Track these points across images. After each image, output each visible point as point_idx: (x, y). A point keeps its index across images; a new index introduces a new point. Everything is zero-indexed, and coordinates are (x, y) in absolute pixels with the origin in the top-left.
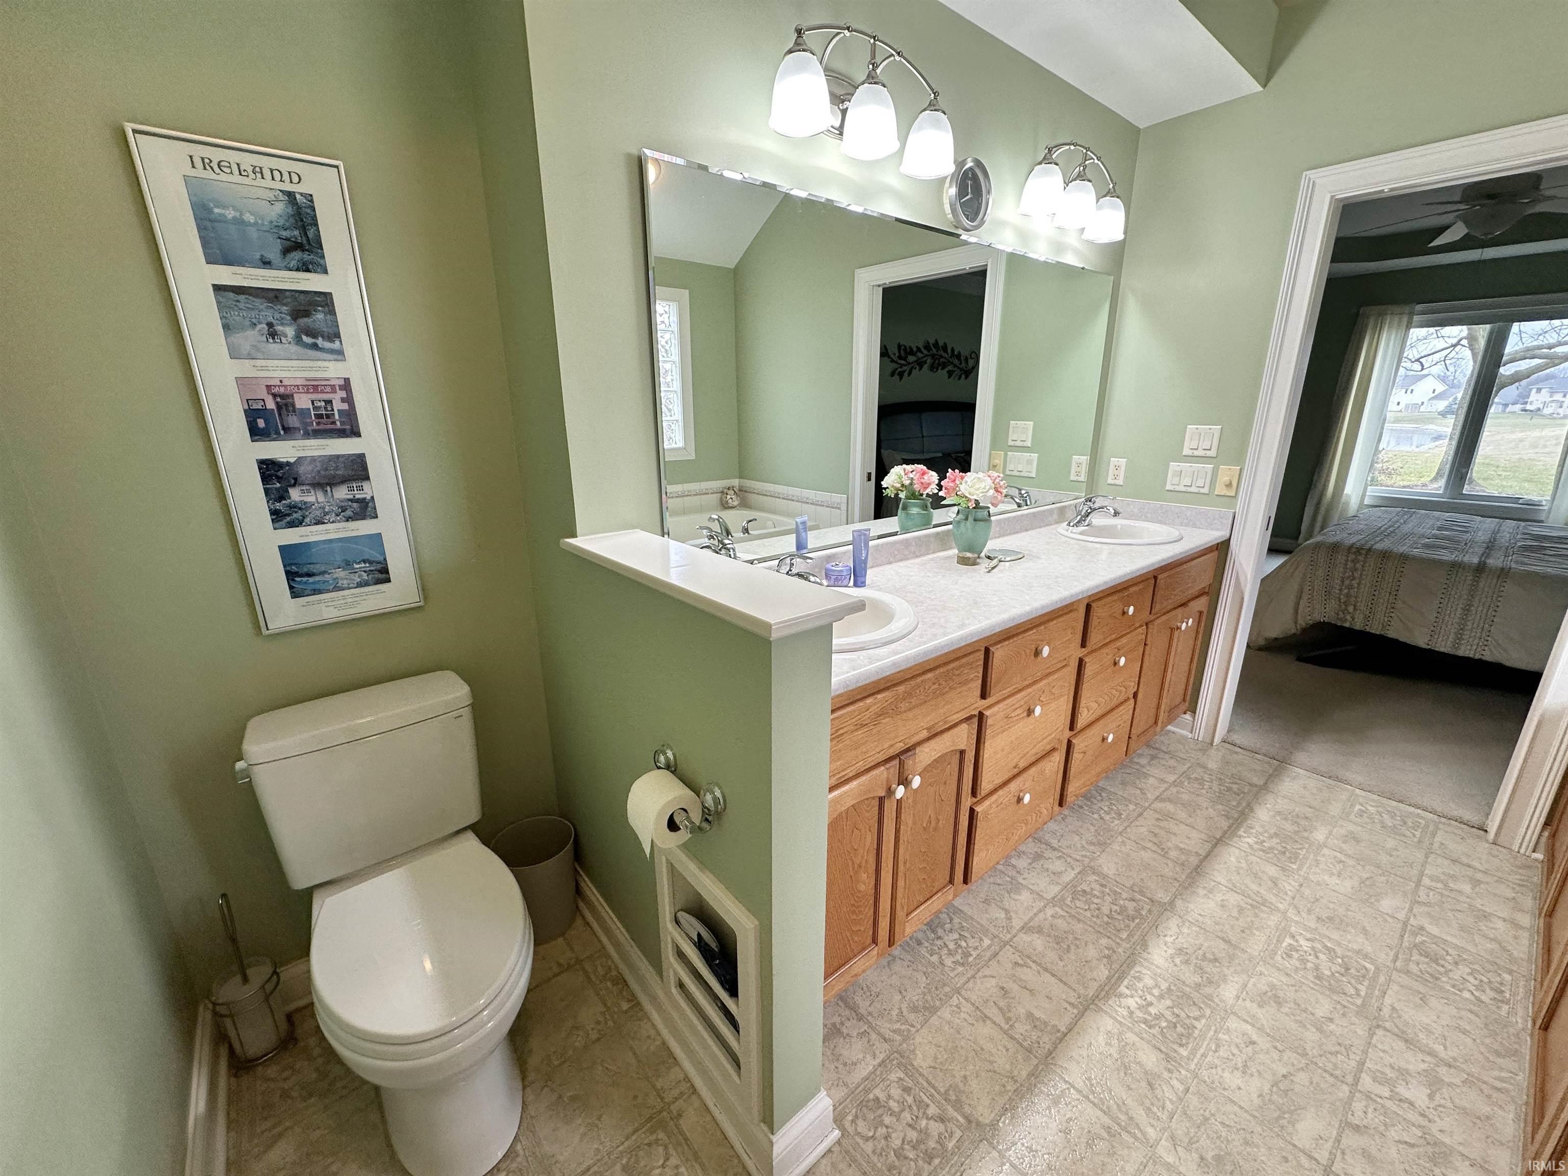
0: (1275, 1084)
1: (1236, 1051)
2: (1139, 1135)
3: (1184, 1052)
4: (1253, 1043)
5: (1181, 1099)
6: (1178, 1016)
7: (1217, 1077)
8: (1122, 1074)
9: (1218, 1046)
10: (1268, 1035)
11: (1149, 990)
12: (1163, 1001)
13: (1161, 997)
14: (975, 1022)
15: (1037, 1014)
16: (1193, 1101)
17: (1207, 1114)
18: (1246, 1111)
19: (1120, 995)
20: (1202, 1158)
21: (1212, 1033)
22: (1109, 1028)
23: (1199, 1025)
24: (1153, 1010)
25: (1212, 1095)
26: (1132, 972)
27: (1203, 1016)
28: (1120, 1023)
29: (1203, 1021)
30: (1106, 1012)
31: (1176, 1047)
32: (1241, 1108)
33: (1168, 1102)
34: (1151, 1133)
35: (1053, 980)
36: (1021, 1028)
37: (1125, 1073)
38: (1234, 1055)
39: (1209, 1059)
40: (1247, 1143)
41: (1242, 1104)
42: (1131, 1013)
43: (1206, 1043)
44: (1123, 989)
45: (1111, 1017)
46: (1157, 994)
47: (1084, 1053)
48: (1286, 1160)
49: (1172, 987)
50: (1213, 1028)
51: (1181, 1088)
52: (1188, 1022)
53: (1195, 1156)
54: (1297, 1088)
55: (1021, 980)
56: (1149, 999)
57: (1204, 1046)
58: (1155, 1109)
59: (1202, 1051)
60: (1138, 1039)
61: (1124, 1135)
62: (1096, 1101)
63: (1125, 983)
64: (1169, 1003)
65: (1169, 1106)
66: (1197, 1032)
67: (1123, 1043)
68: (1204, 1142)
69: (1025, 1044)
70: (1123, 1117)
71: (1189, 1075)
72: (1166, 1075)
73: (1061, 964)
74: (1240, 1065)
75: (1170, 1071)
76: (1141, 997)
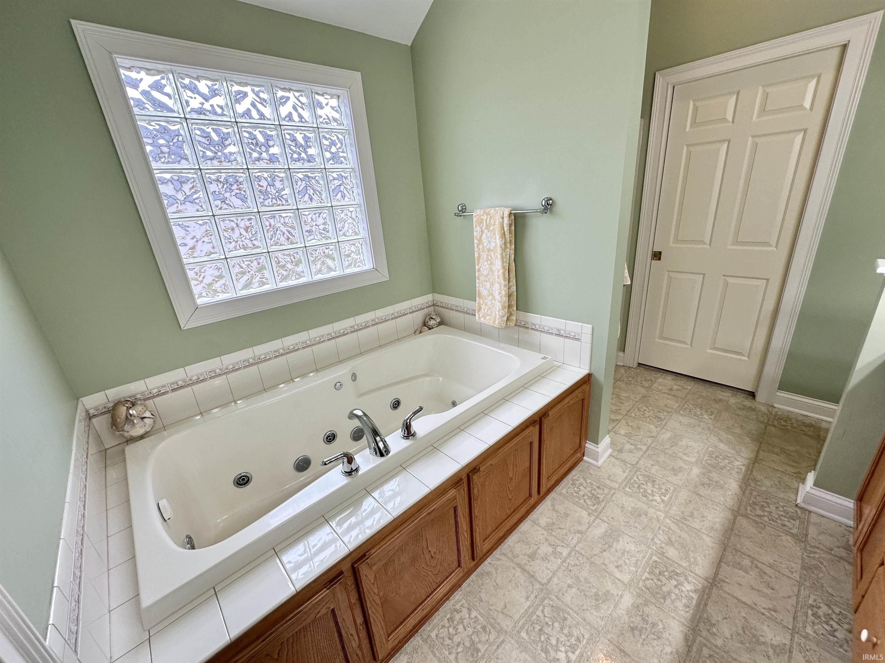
0: (610, 547)
1: (627, 561)
2: (672, 519)
3: (655, 558)
4: (617, 567)
5: (656, 536)
6: (658, 580)
7: (638, 547)
8: (685, 543)
9: (636, 563)
10: (608, 572)
11: (678, 598)
12: (668, 590)
13: (669, 593)
14: (775, 563)
15: (741, 573)
16: (650, 535)
17: (643, 531)
18: (626, 534)
19: (696, 591)
20: (646, 515)
21: (639, 571)
22: (697, 568)
23: (646, 575)
24: (674, 583)
25: (641, 539)
26: (691, 612)
27: (644, 581)
28: (691, 572)
29: (643, 578)
30: (700, 577)
31: (659, 560)
32: (628, 535)
33: (661, 533)
34: (668, 521)
35: (744, 599)
36: (746, 562)
37: (683, 544)
38: (628, 559)
39: (641, 556)
40: (627, 522)
41: (627, 536)
42: (686, 579)
43: (642, 565)
44: (695, 596)
45: (697, 575)
46: (673, 594)
47: (707, 553)
48: (612, 518)
49: (663, 601)
50: (638, 574)
51: (655, 540)
52: (653, 577)
53: (649, 515)
54: (600, 546)
55: (764, 597)
56: (677, 590)
57: (644, 562)
58: (667, 530)
59: (645, 559)
60: (680, 563)
61: (679, 519)
62: (694, 530)
63: (694, 602)
64: (665, 589)
65: (661, 532)
66: (648, 570)
67: (687, 559)
68: (645, 521)
69: (740, 553)
70: (681, 525)
71: (652, 547)
72: (663, 545)
73: (743, 614)
74: (626, 554)
75: (661, 547)
76: (682, 591)
